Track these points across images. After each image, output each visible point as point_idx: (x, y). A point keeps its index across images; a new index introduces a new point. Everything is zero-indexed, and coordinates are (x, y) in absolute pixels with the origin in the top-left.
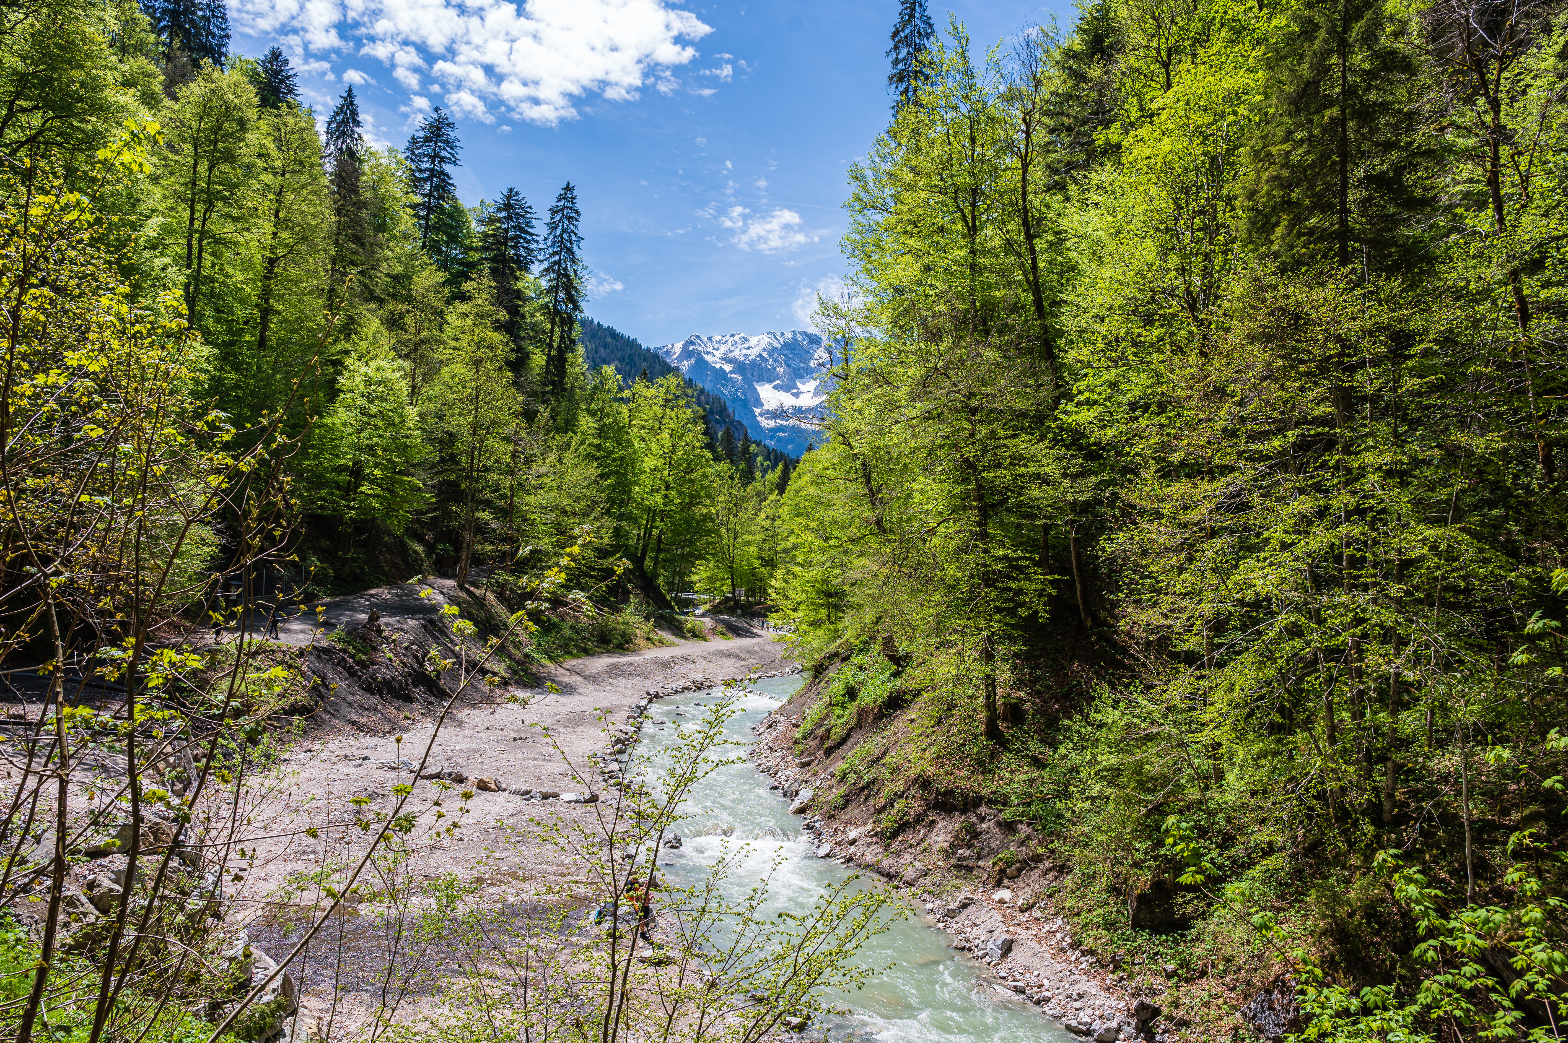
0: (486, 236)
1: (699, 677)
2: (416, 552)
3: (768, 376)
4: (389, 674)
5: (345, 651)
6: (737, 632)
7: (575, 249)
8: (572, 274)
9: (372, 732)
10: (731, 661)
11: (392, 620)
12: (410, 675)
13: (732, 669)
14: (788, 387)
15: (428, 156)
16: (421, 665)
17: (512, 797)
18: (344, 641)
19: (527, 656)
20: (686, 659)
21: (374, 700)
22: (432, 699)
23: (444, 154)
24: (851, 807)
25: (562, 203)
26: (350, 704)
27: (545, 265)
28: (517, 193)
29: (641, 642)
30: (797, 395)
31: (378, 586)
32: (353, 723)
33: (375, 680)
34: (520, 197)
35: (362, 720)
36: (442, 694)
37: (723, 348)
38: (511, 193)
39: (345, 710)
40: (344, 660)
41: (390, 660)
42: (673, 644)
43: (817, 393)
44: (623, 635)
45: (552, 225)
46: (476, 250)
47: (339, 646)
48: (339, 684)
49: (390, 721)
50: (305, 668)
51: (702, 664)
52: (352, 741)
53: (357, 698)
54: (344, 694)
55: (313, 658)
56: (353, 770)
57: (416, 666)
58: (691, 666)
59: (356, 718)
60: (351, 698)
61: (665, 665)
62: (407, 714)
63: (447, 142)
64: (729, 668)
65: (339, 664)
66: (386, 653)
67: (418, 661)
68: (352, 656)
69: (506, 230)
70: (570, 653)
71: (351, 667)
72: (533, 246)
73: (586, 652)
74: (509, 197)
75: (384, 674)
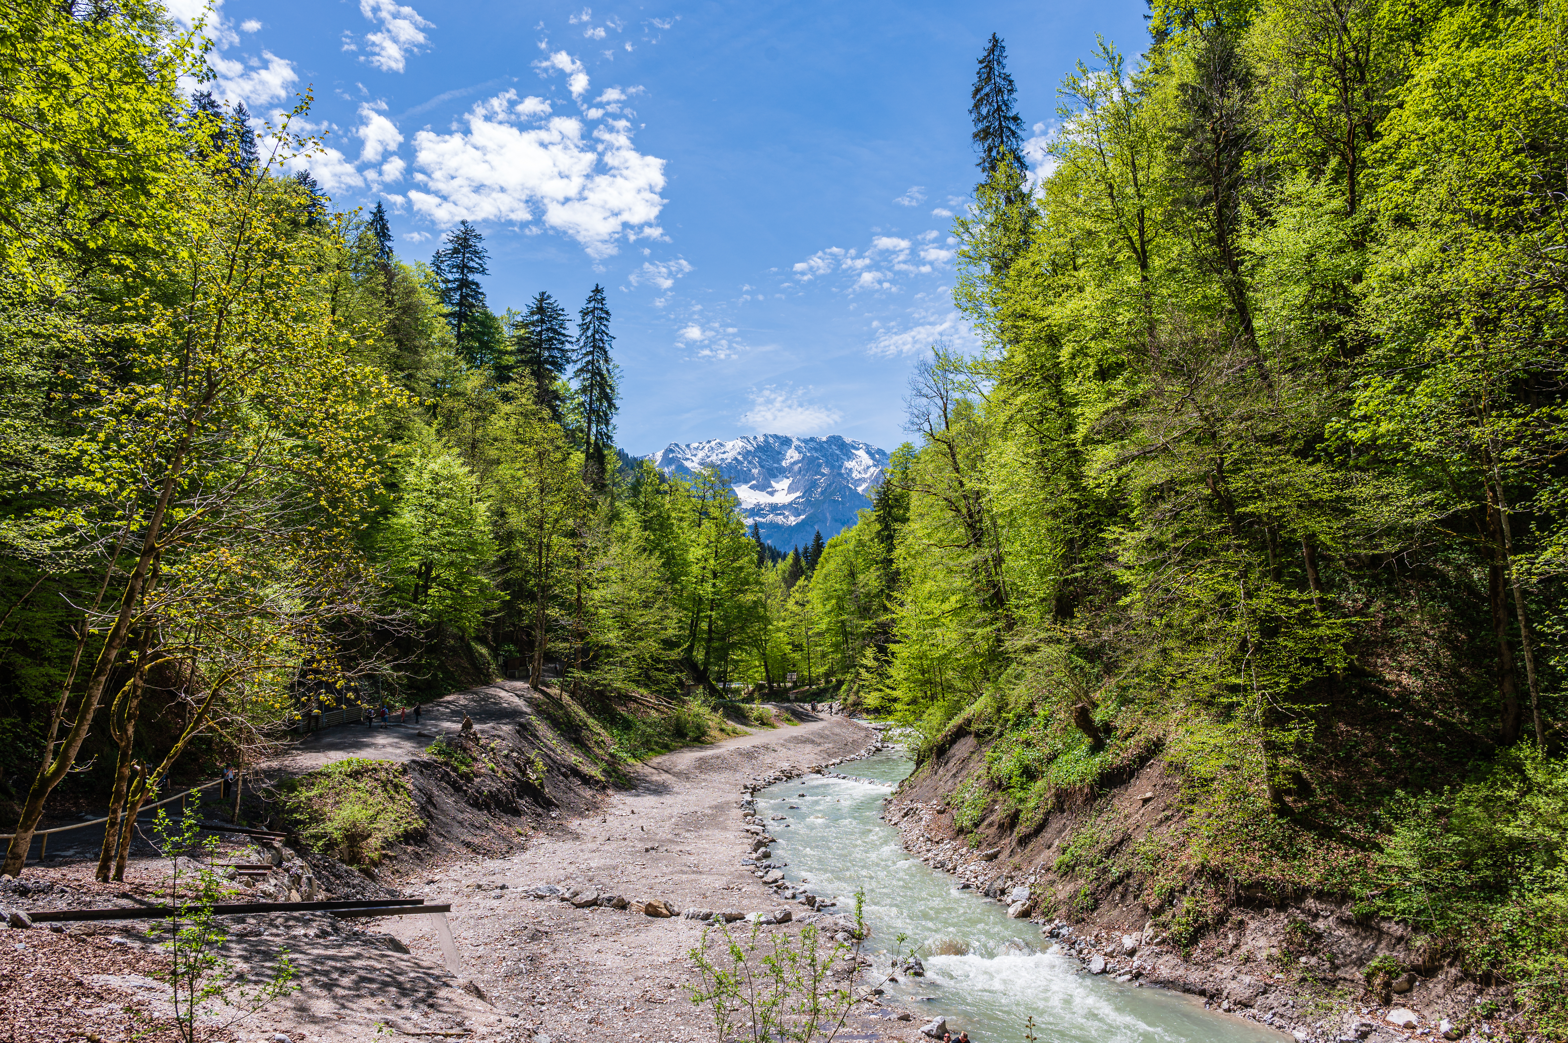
0: (521, 339)
1: (786, 766)
2: (481, 655)
3: (744, 477)
4: (495, 786)
5: (446, 764)
6: (802, 717)
7: (608, 347)
8: (605, 372)
9: (489, 853)
10: (809, 748)
11: (486, 727)
12: (514, 785)
13: (812, 756)
14: (763, 486)
15: (458, 267)
16: (524, 774)
17: (693, 922)
18: (444, 753)
19: (612, 756)
20: (766, 748)
21: (482, 817)
22: (540, 810)
23: (472, 264)
24: (1104, 907)
25: (591, 305)
26: (461, 823)
27: (579, 366)
28: (549, 297)
29: (715, 733)
30: (772, 494)
31: (450, 693)
32: (468, 845)
33: (481, 794)
34: (552, 301)
35: (477, 841)
36: (548, 804)
37: (701, 454)
38: (543, 297)
39: (457, 830)
40: (447, 773)
41: (493, 770)
42: (746, 734)
43: (791, 490)
44: (698, 727)
45: (584, 327)
46: (511, 353)
47: (441, 759)
48: (448, 801)
49: (504, 839)
50: (410, 786)
51: (783, 752)
52: (472, 866)
53: (467, 816)
54: (453, 812)
55: (417, 774)
56: (496, 903)
57: (519, 775)
58: (773, 754)
59: (469, 839)
60: (460, 817)
61: (749, 755)
62: (519, 829)
63: (476, 252)
64: (807, 757)
65: (442, 779)
66: (485, 764)
67: (520, 770)
68: (455, 769)
69: (540, 333)
70: (652, 750)
71: (455, 782)
72: (568, 346)
73: (667, 748)
74: (542, 300)
75: (489, 786)
